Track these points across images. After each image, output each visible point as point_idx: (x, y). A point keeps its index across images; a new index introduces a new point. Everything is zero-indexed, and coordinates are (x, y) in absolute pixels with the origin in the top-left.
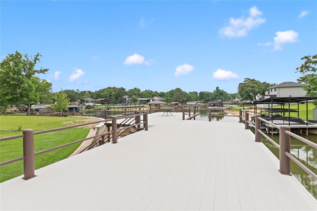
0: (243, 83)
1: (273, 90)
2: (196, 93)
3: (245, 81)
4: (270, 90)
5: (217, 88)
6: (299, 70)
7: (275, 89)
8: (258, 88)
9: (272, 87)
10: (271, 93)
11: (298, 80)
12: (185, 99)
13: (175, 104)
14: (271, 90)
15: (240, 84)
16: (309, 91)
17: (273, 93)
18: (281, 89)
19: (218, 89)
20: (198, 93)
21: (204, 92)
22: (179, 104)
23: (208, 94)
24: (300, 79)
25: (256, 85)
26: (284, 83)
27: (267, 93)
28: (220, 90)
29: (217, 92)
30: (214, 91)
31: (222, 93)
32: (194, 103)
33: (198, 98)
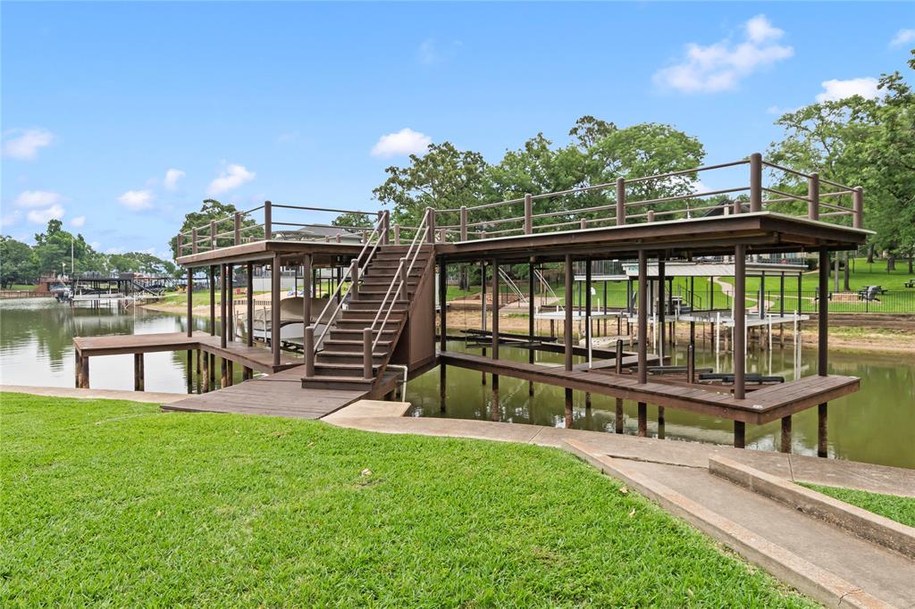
0: (199, 212)
3: (204, 208)
5: (55, 225)
15: (187, 217)
28: (70, 236)
29: (55, 242)
30: (38, 238)
31: (78, 250)
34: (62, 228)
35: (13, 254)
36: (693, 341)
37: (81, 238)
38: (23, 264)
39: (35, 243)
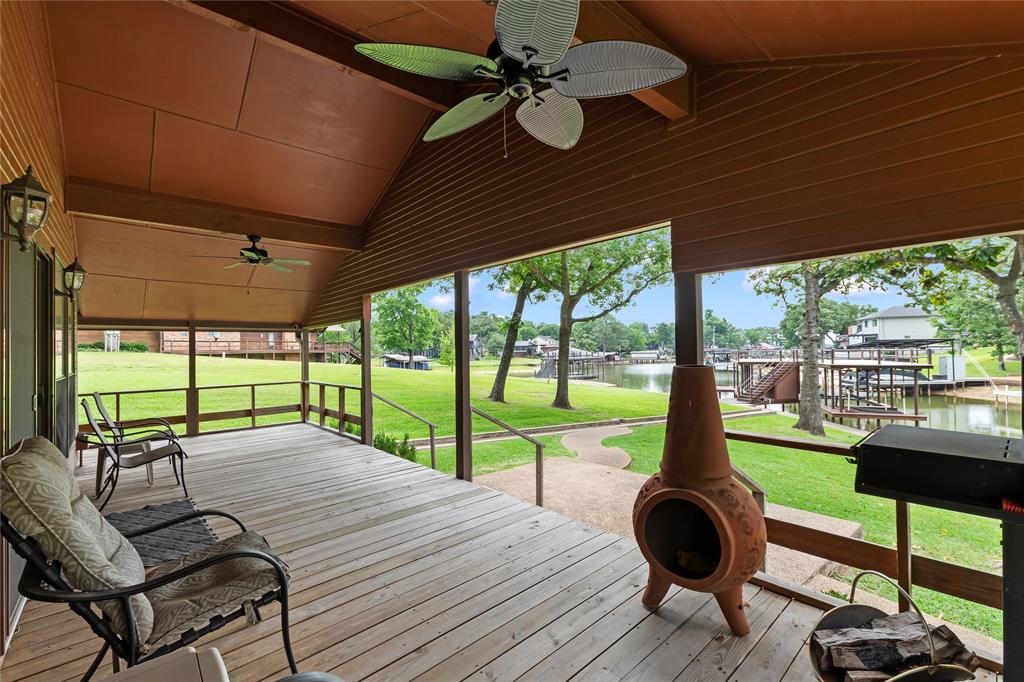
1: (870, 323)
2: (645, 328)
4: (863, 324)
7: (875, 320)
8: (834, 318)
9: (868, 316)
10: (866, 331)
12: (626, 344)
13: (606, 357)
14: (866, 322)
17: (869, 330)
18: (887, 322)
19: (710, 315)
20: (651, 326)
22: (617, 358)
25: (828, 311)
27: (853, 329)
28: (718, 319)
29: (709, 324)
31: (722, 328)
32: (652, 354)
33: (653, 343)
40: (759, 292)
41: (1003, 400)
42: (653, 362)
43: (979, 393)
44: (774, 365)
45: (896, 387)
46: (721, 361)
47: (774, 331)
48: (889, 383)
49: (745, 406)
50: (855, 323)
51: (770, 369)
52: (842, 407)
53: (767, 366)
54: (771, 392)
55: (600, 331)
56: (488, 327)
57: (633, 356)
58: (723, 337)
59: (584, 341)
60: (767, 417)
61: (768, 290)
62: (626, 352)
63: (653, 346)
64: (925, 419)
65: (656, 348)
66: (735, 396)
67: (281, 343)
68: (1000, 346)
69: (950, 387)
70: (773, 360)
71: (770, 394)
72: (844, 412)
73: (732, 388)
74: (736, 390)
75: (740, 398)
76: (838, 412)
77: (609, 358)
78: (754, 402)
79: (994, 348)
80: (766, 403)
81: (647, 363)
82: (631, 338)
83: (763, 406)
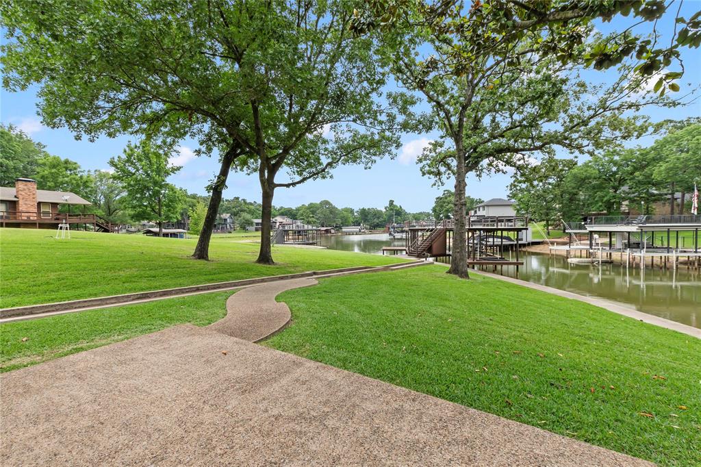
0: (441, 197)
1: (481, 209)
2: (352, 211)
3: (444, 194)
4: (478, 210)
5: (391, 202)
6: (509, 187)
7: (484, 207)
9: (480, 205)
10: (479, 213)
11: (508, 196)
12: (339, 221)
13: (325, 230)
14: (479, 208)
15: (437, 199)
16: (518, 211)
17: (481, 213)
18: (490, 208)
19: (392, 204)
20: (355, 210)
21: (369, 209)
22: (333, 231)
23: (377, 214)
24: (511, 195)
26: (493, 200)
27: (472, 213)
28: (397, 206)
29: (391, 209)
30: (386, 208)
31: (399, 213)
32: (356, 229)
33: (357, 221)
34: (394, 203)
35: (377, 216)
36: (652, 264)
37: (401, 207)
38: (381, 219)
39: (385, 210)
40: (424, 174)
41: (553, 252)
42: (357, 234)
43: (539, 249)
44: (431, 231)
45: (497, 246)
46: (398, 232)
47: (428, 215)
48: (492, 243)
49: (413, 259)
50: (472, 209)
51: (429, 233)
52: (474, 258)
53: (427, 231)
54: (430, 249)
55: (322, 213)
56: (239, 208)
57: (344, 230)
58: (399, 218)
59: (310, 220)
60: (428, 266)
61: (430, 173)
62: (338, 228)
63: (357, 224)
64: (522, 264)
65: (359, 225)
66: (407, 253)
67: (15, 213)
68: (547, 221)
69: (524, 245)
70: (431, 228)
71: (429, 250)
72: (475, 261)
73: (404, 248)
74: (407, 249)
75: (410, 254)
76: (472, 261)
77: (327, 231)
78: (419, 256)
79: (545, 223)
80: (426, 257)
81: (353, 234)
82: (342, 218)
83: (424, 259)
